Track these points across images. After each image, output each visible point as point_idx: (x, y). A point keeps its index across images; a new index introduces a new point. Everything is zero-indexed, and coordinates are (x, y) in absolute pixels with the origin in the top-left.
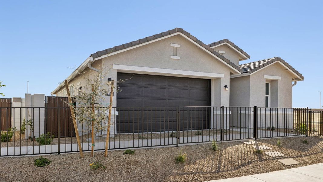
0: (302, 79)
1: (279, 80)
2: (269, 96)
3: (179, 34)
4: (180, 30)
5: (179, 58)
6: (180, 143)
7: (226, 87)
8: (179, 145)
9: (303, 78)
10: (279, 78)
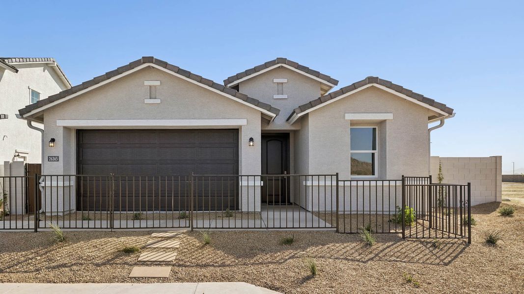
0: (447, 115)
1: (387, 122)
2: (376, 152)
3: (149, 66)
4: (149, 59)
5: (158, 101)
6: (40, 227)
7: (251, 140)
8: (38, 230)
9: (450, 112)
10: (388, 117)
